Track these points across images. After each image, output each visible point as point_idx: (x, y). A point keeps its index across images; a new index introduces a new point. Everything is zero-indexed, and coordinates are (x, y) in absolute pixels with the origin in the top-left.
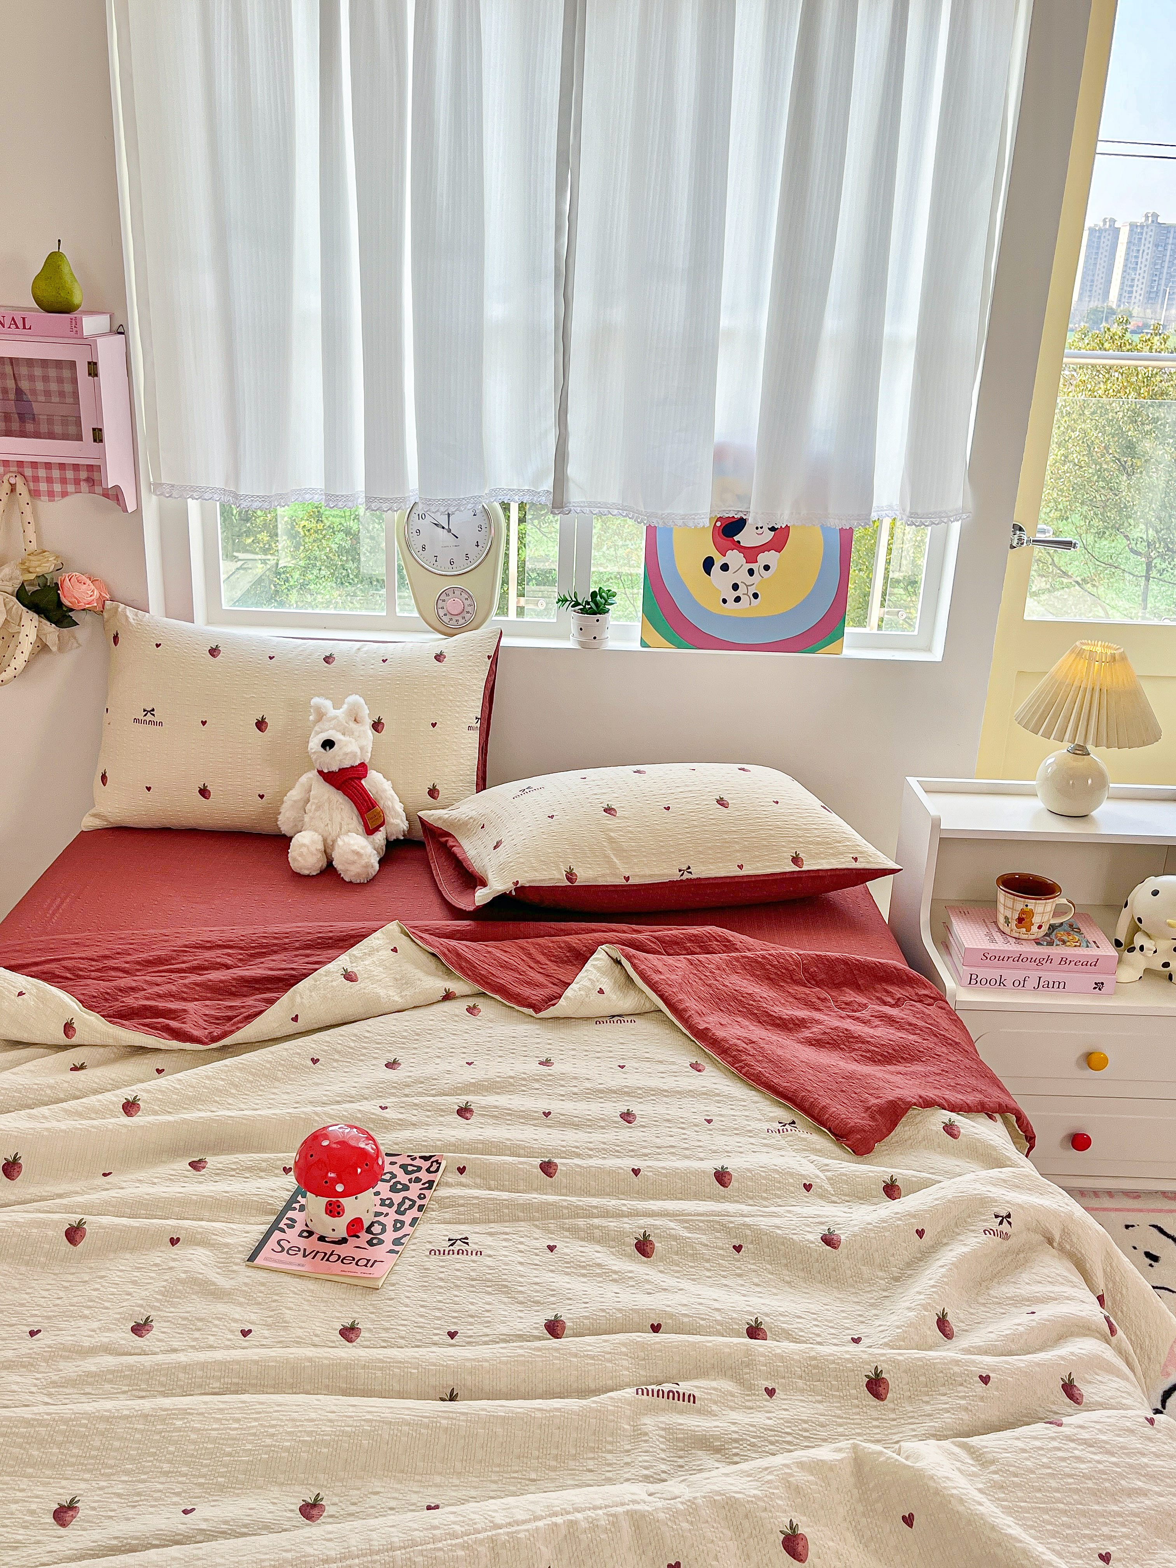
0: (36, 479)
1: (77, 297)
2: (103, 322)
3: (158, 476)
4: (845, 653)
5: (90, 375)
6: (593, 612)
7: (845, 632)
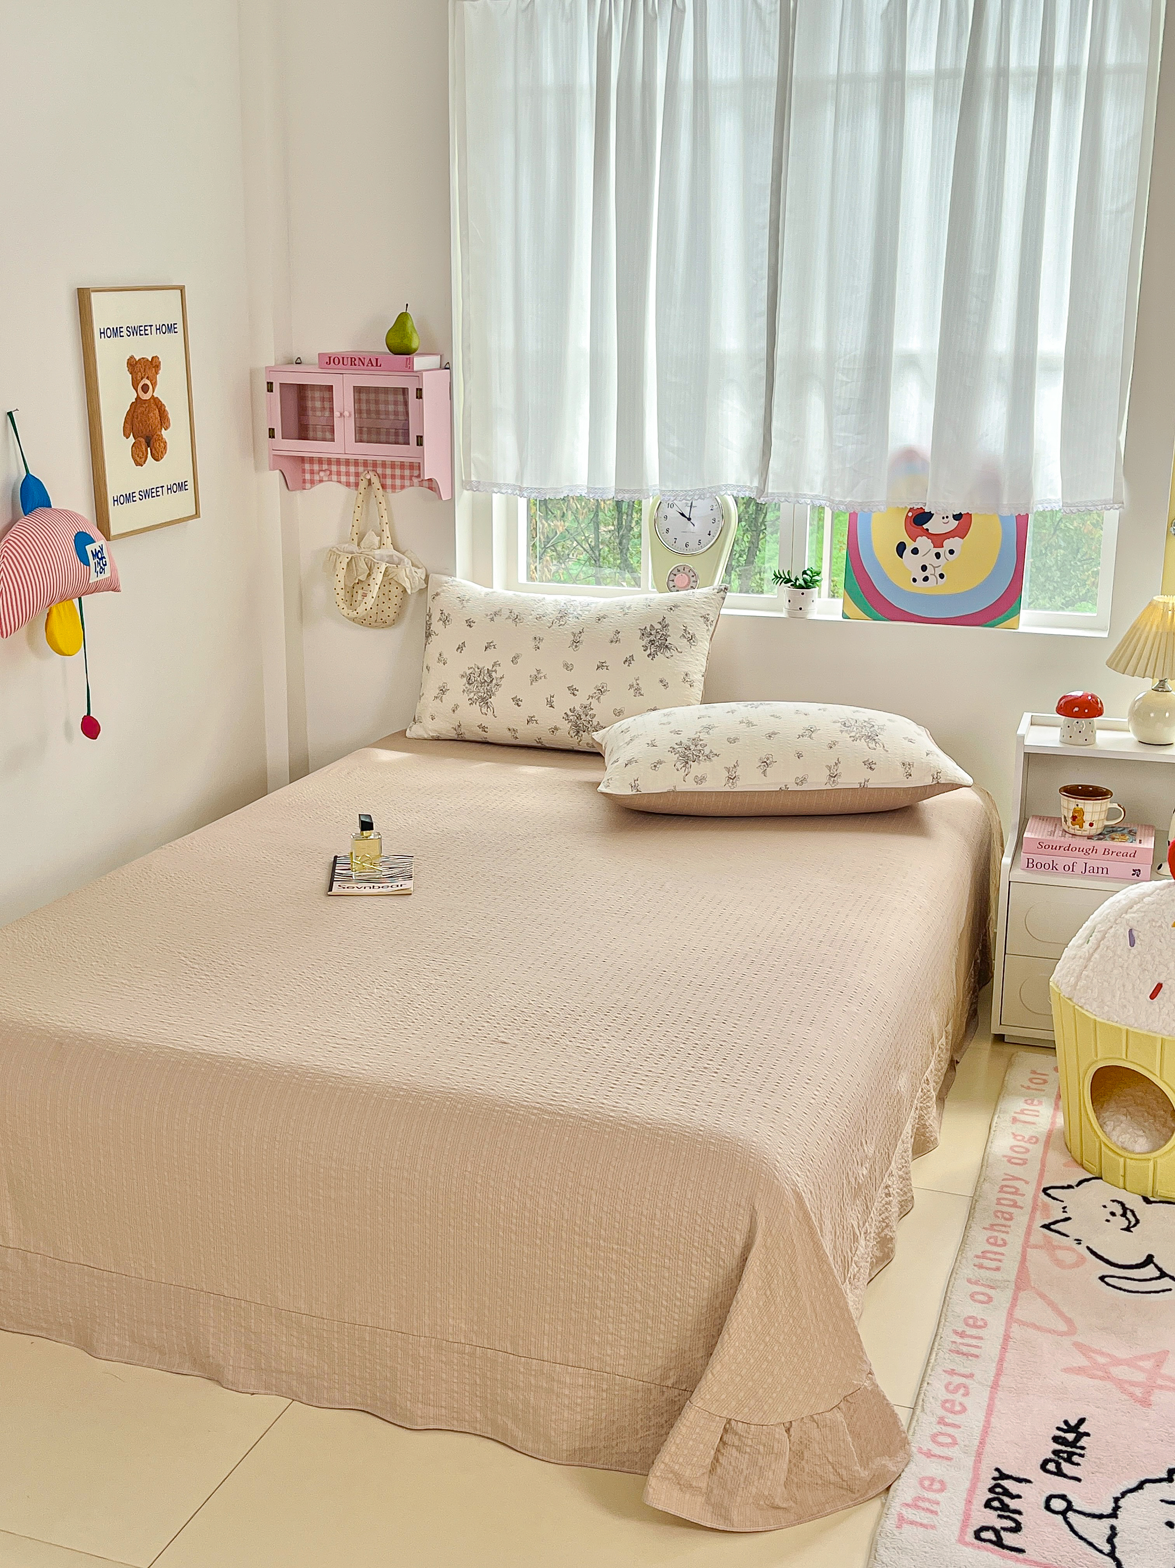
0: (384, 476)
1: (415, 343)
2: (433, 361)
3: (469, 475)
4: (1022, 629)
5: (417, 398)
6: (801, 587)
7: (1021, 610)
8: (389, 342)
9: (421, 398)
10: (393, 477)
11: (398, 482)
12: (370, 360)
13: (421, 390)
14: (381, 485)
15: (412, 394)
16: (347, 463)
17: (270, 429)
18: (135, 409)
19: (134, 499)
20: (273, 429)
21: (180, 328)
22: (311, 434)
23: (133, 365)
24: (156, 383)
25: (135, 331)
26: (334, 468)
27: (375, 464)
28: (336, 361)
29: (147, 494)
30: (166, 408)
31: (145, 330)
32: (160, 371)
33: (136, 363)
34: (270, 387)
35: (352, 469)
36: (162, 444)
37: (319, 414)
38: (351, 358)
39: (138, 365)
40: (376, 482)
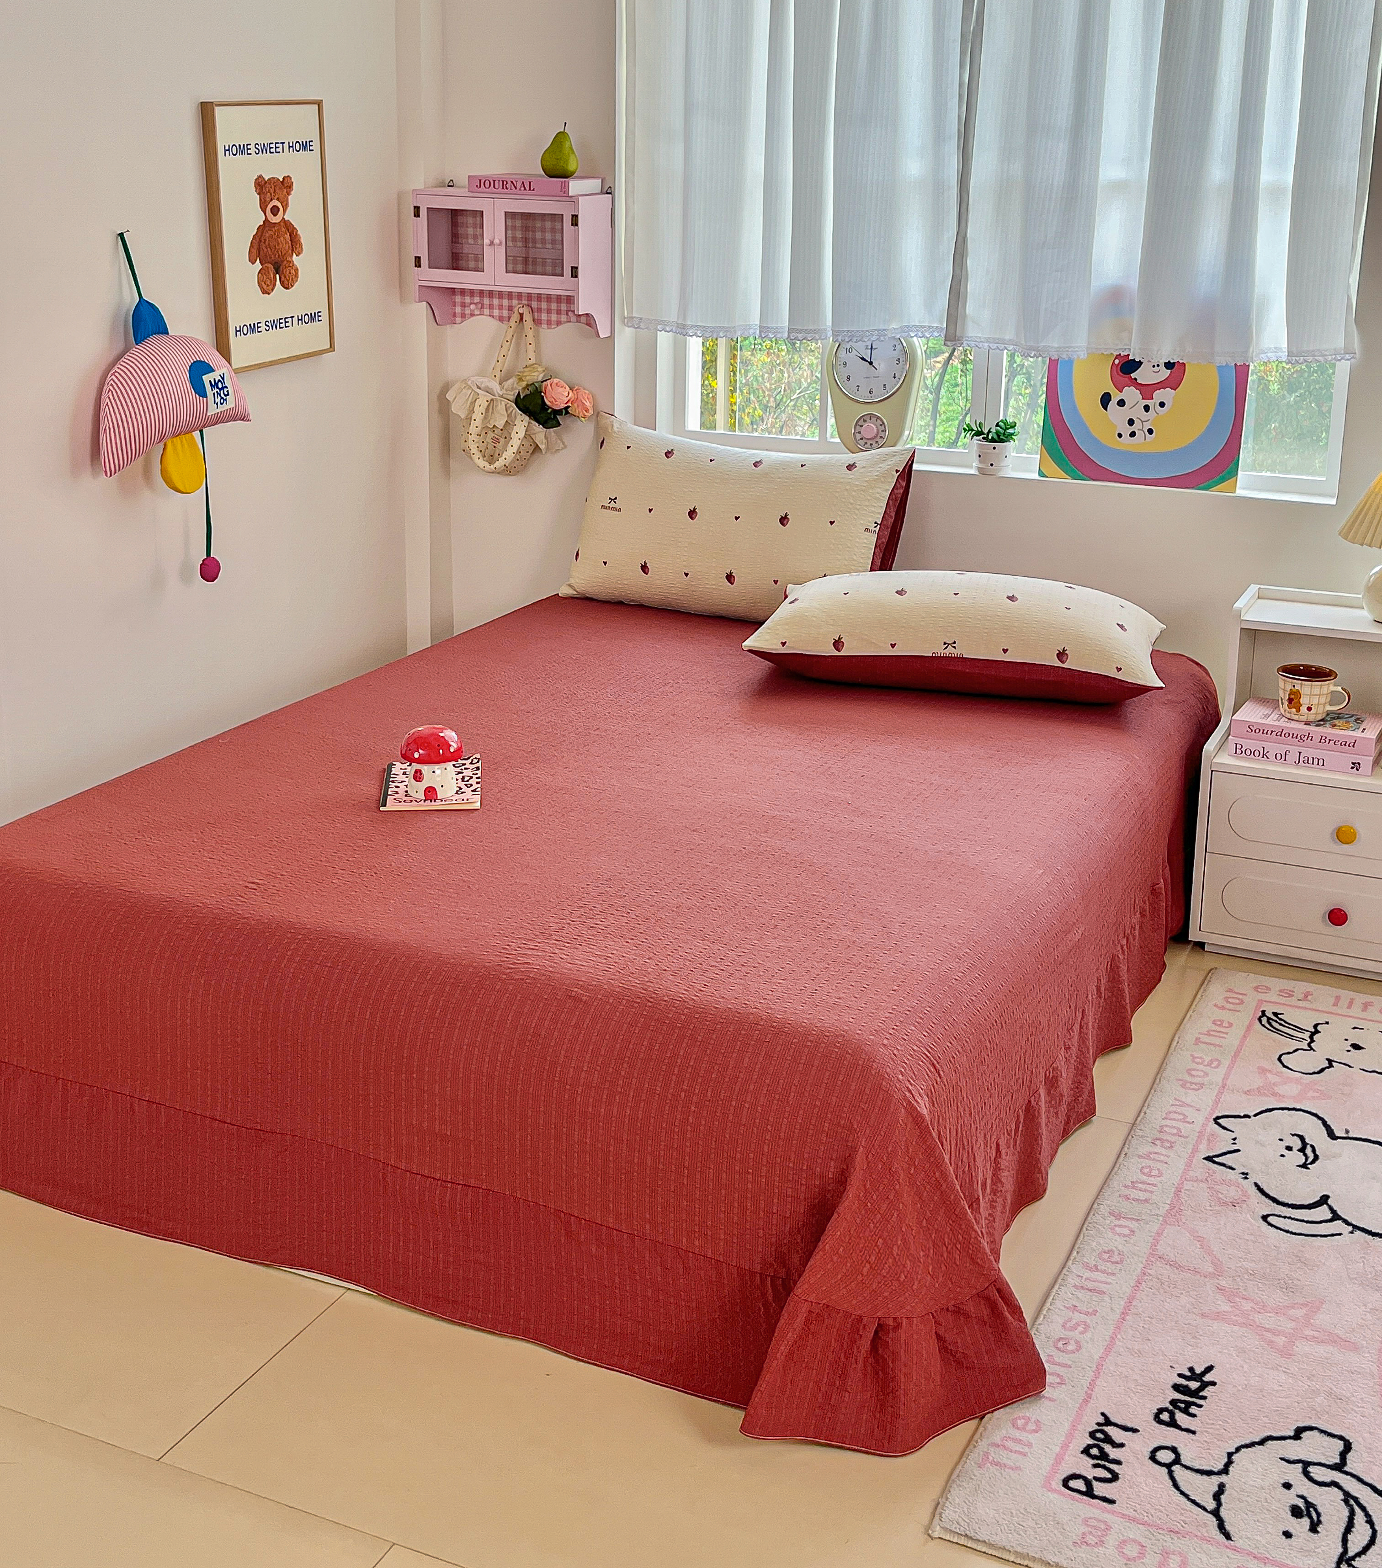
0: (539, 310)
1: (572, 165)
2: (594, 185)
3: (630, 310)
4: (1240, 492)
5: (572, 225)
6: (993, 440)
7: (1240, 472)
8: (544, 162)
9: (577, 225)
10: (549, 311)
11: (554, 317)
12: (523, 183)
13: (577, 216)
14: (534, 320)
15: (567, 221)
16: (500, 295)
17: (416, 257)
18: (263, 230)
19: (259, 330)
20: (419, 258)
21: (316, 146)
22: (462, 263)
23: (261, 185)
24: (287, 204)
25: (264, 148)
26: (486, 301)
27: (530, 296)
28: (487, 182)
29: (274, 325)
30: (299, 233)
31: (276, 148)
32: (292, 192)
33: (266, 182)
34: (417, 212)
35: (505, 302)
36: (293, 272)
37: (471, 241)
38: (503, 181)
39: (268, 185)
40: (527, 317)
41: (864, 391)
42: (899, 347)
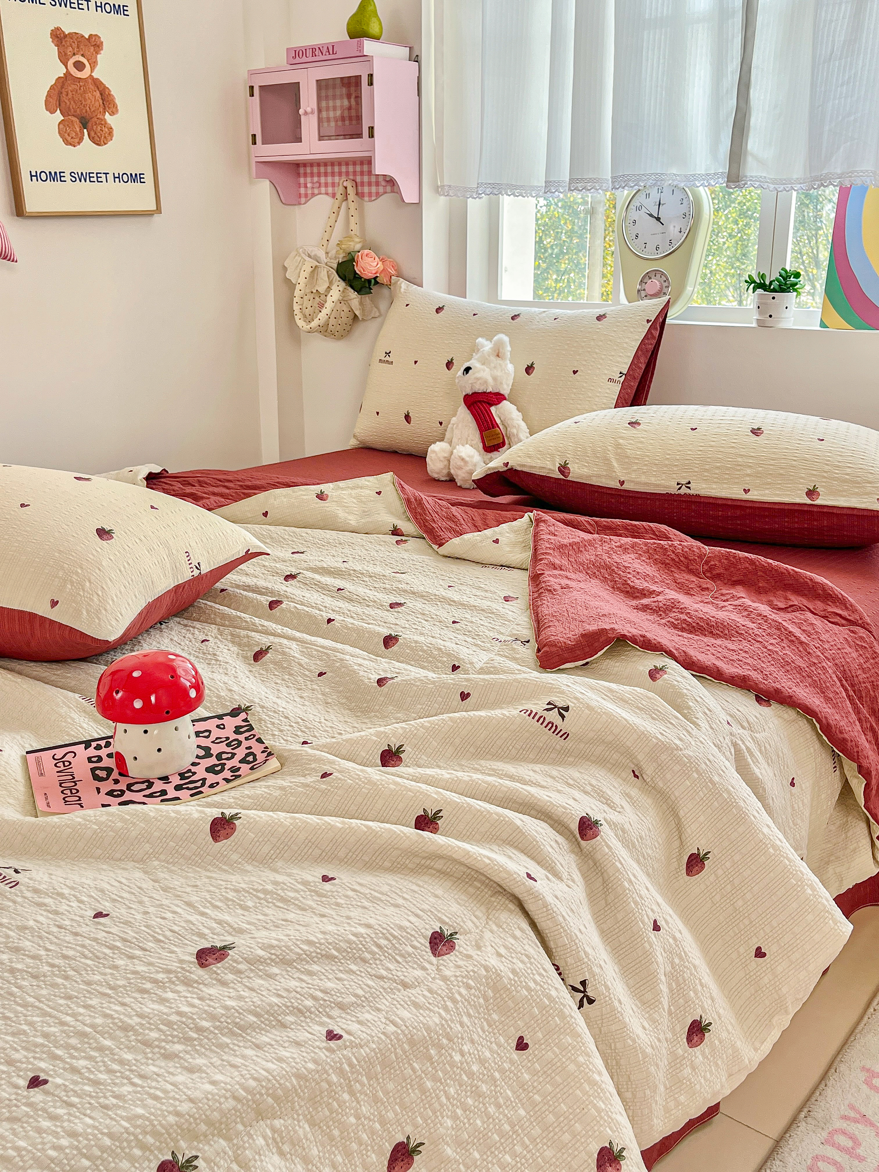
2: (398, 50)
3: (442, 180)
5: (369, 85)
6: (774, 291)
8: (349, 26)
9: (372, 84)
12: (328, 48)
13: (372, 76)
14: (357, 194)
15: (364, 82)
17: (252, 135)
18: (63, 84)
20: (255, 135)
21: (132, 12)
23: (59, 37)
24: (96, 63)
28: (301, 55)
29: (83, 177)
30: (112, 93)
31: (79, 4)
32: (102, 52)
33: (65, 36)
34: (252, 91)
36: (106, 130)
38: (313, 49)
39: (68, 39)
40: (351, 191)
41: (651, 247)
42: (685, 201)
